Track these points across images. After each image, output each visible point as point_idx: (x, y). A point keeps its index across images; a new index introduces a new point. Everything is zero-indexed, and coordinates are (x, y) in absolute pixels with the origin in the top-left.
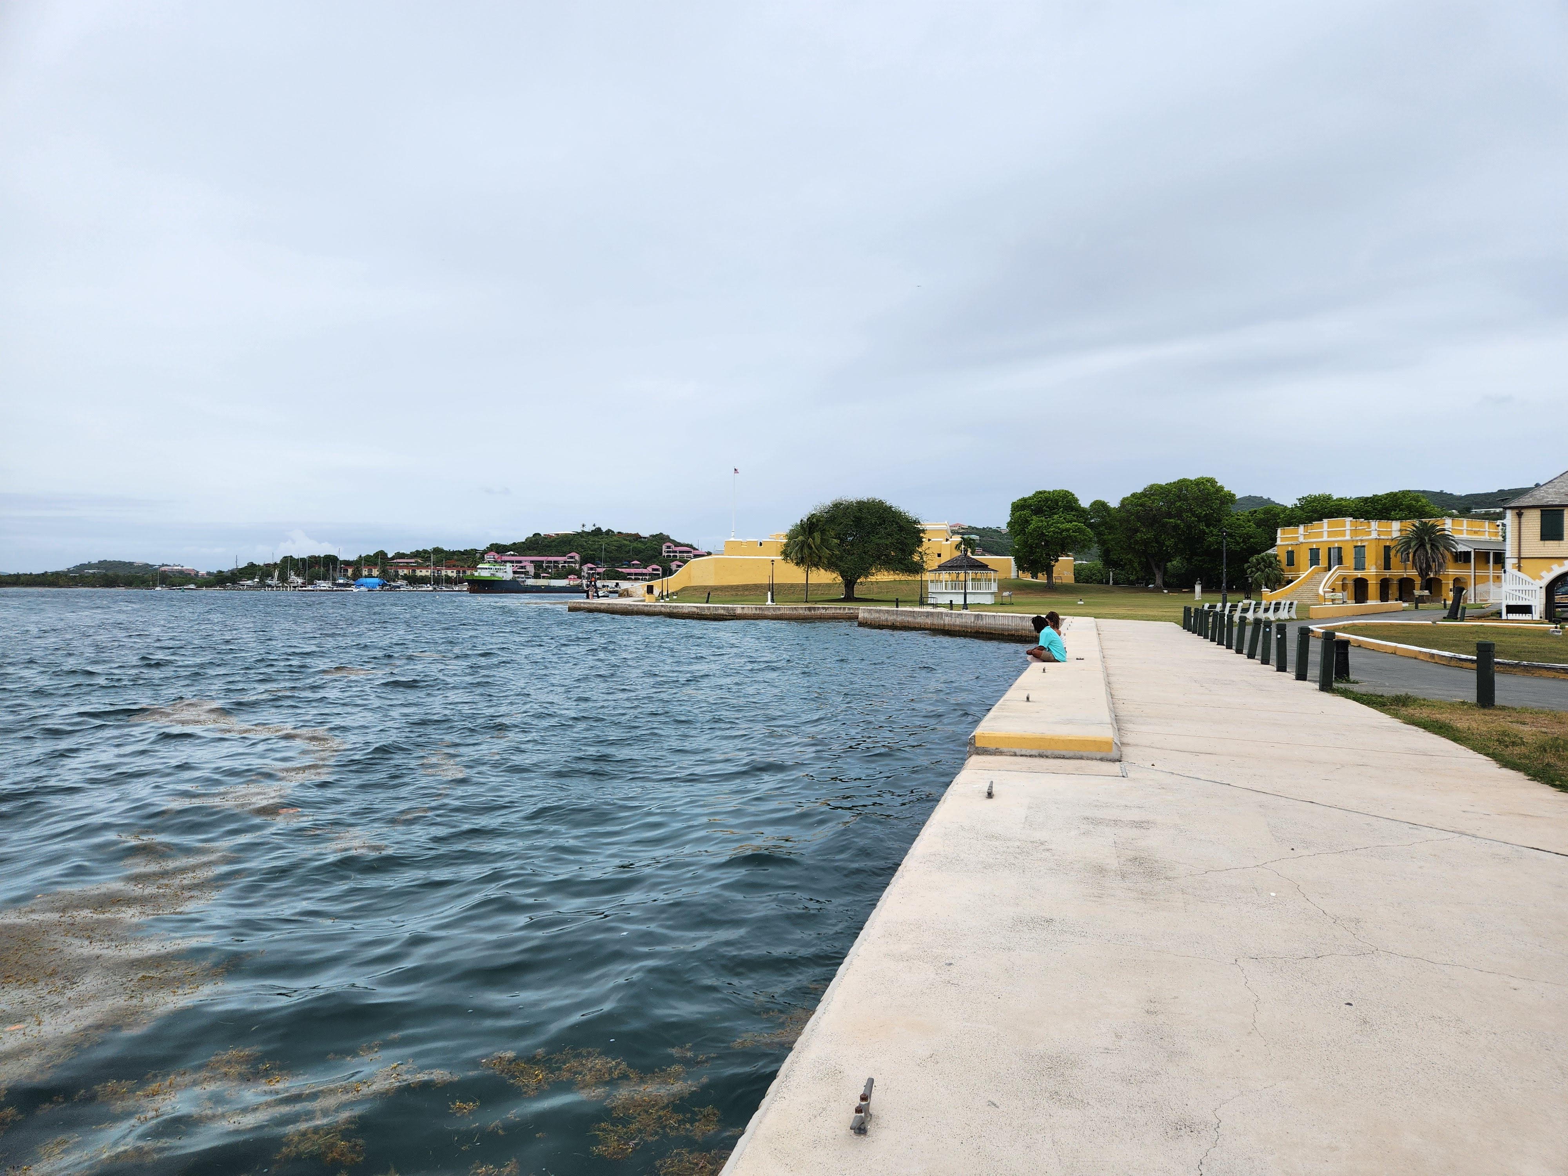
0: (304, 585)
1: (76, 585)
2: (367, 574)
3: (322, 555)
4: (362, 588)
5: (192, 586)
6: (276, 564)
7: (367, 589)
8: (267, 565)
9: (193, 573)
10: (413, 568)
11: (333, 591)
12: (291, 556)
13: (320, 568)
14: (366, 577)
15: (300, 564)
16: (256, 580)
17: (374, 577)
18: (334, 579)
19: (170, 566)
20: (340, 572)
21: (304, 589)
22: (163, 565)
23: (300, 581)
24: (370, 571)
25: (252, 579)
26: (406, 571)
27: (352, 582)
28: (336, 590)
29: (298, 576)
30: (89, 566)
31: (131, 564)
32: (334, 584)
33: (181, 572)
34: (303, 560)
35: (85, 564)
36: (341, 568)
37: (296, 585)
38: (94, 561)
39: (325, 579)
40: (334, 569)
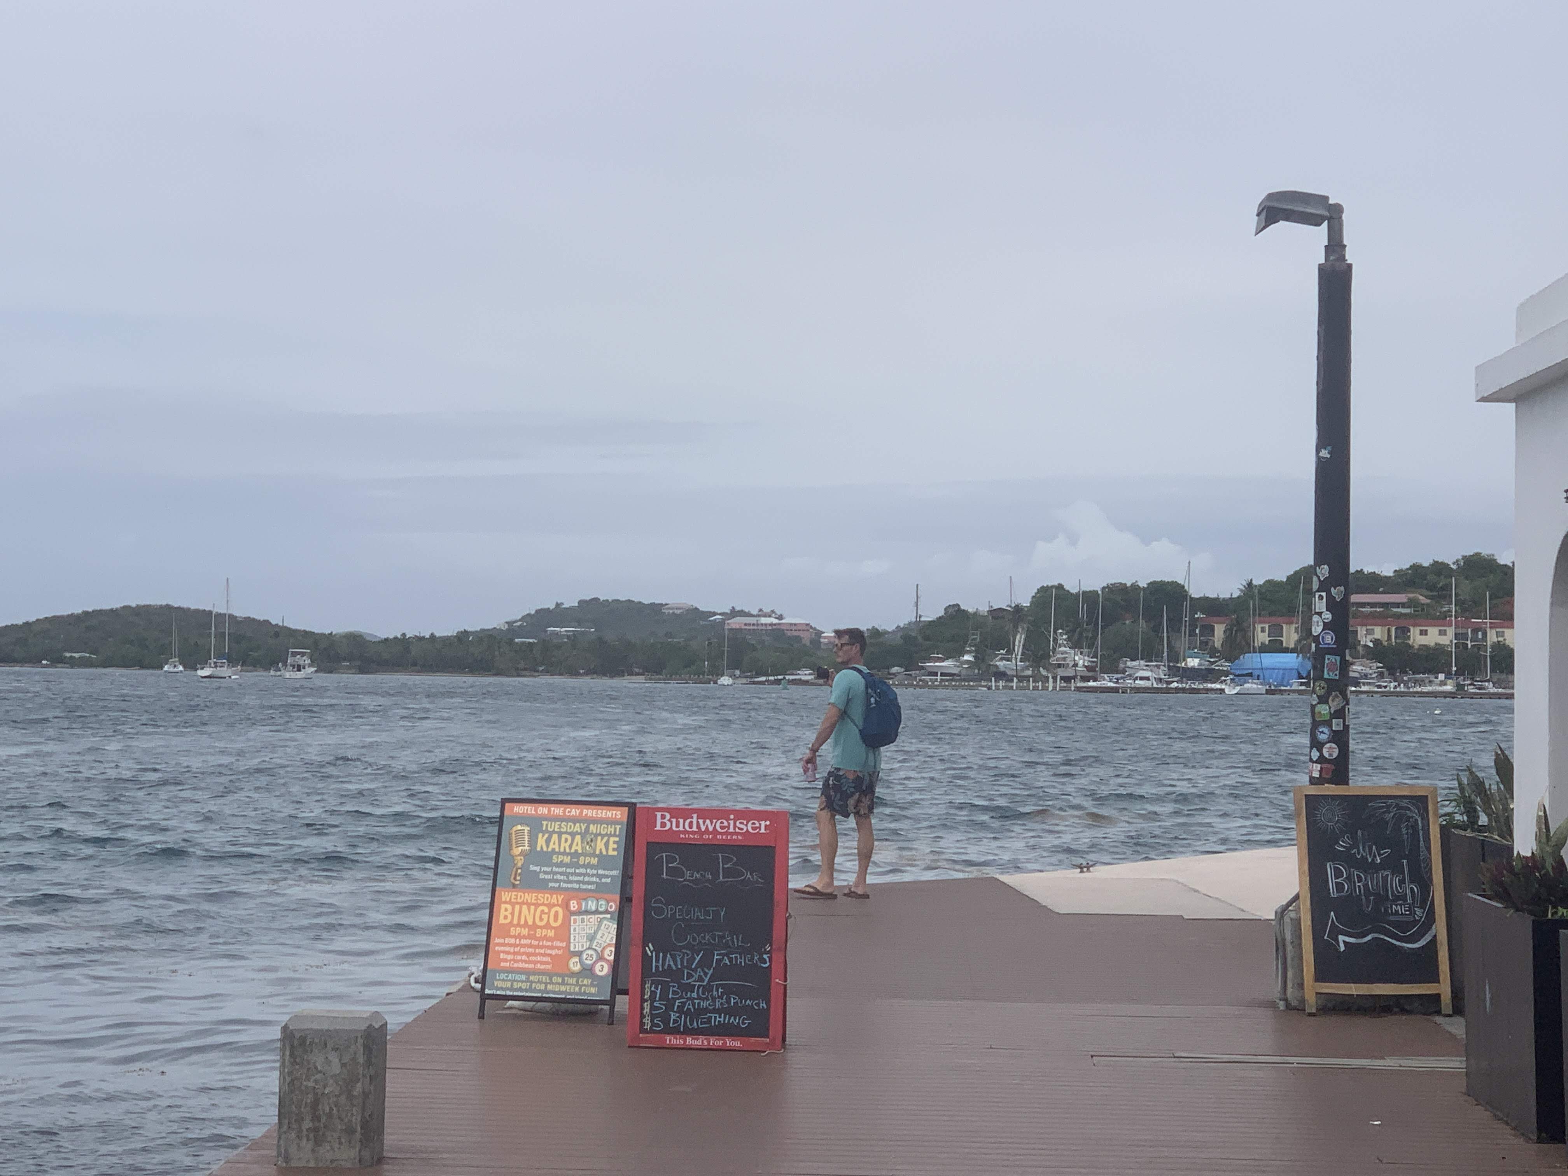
0: (1092, 673)
1: (533, 670)
2: (1267, 640)
3: (1143, 584)
4: (1251, 686)
5: (806, 675)
6: (1018, 609)
7: (1263, 689)
8: (996, 614)
9: (806, 637)
10: (1403, 623)
11: (1168, 691)
12: (1060, 587)
13: (1135, 621)
14: (1264, 649)
15: (1082, 612)
16: (967, 657)
17: (1286, 650)
18: (1174, 657)
19: (749, 615)
20: (1192, 633)
21: (1091, 684)
22: (734, 613)
23: (1082, 660)
24: (1276, 630)
25: (955, 653)
26: (1379, 632)
27: (1225, 665)
28: (1177, 690)
29: (1076, 645)
30: (558, 615)
31: (656, 608)
32: (1175, 671)
33: (778, 633)
34: (1090, 597)
35: (547, 611)
36: (1194, 623)
37: (1070, 673)
38: (571, 602)
39: (1149, 654)
40: (1175, 624)
